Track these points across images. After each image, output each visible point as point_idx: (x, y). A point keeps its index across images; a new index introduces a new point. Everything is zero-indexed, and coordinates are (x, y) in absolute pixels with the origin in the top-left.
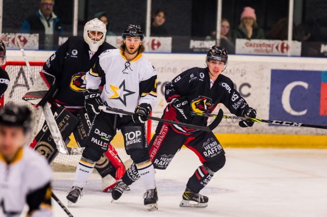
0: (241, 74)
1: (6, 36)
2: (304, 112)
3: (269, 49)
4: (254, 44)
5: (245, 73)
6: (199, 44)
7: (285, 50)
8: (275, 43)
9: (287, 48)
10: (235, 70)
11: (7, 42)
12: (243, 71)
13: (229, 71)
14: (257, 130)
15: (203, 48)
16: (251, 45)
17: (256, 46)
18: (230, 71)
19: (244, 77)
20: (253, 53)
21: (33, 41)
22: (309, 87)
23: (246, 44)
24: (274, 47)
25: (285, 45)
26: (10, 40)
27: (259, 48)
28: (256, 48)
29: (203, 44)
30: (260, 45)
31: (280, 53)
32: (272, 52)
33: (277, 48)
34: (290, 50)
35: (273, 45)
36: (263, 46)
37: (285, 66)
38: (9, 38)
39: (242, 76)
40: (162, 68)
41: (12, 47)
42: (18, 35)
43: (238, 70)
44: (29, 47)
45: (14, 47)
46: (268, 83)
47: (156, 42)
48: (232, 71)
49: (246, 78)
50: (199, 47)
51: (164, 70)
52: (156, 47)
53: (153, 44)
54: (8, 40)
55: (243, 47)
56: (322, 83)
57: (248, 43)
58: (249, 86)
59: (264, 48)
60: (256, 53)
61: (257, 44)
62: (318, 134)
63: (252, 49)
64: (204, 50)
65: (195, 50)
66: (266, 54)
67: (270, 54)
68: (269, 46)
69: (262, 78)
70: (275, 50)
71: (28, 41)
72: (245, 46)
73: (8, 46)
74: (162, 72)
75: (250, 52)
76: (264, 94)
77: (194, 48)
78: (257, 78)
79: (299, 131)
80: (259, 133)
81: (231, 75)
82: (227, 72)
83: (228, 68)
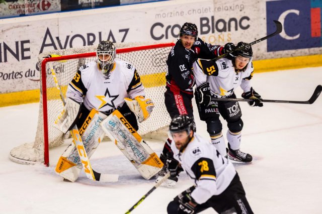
0: (240, 9)
1: (32, 2)
2: (298, 36)
5: (243, 8)
10: (235, 5)
11: (33, 8)
12: (242, 7)
13: (229, 8)
14: (257, 57)
18: (231, 8)
21: (56, 3)
22: (300, 13)
26: (36, 6)
38: (34, 4)
39: (241, 10)
40: (171, 13)
41: (38, 11)
43: (237, 5)
44: (52, 9)
45: (40, 12)
46: (264, 14)
48: (232, 8)
51: (172, 15)
54: (34, 6)
56: (312, 9)
58: (248, 19)
62: (311, 54)
69: (258, 10)
71: (52, 4)
73: (34, 11)
74: (171, 16)
76: (261, 24)
78: (255, 10)
79: (294, 54)
80: (259, 59)
81: (232, 12)
82: (227, 10)
83: (228, 5)
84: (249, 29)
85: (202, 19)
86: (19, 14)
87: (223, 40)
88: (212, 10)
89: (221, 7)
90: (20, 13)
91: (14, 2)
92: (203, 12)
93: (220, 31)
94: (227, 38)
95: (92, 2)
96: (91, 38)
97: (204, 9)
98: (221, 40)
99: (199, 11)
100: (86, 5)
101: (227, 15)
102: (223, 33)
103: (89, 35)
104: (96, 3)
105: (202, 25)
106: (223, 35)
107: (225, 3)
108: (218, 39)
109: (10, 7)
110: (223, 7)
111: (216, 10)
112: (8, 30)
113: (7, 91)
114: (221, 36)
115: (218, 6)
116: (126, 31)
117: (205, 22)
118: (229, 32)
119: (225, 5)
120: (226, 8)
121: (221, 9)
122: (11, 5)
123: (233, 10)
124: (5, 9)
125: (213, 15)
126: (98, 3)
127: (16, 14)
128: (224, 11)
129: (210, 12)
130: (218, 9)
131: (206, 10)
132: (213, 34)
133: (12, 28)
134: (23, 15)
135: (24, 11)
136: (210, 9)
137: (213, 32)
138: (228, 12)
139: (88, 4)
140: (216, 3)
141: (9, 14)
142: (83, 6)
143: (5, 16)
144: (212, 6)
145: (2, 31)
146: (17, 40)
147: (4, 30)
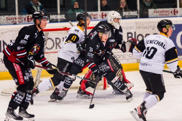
0: (152, 28)
1: (21, 17)
3: (167, 13)
4: (159, 11)
6: (128, 14)
7: (176, 13)
8: (170, 10)
9: (177, 12)
10: (149, 26)
11: (22, 20)
12: (154, 27)
13: (145, 27)
15: (130, 16)
16: (157, 12)
17: (159, 12)
18: (146, 27)
19: (154, 30)
20: (158, 16)
23: (154, 12)
24: (170, 12)
25: (176, 11)
26: (23, 19)
27: (162, 13)
28: (160, 13)
29: (130, 13)
30: (162, 11)
31: (174, 15)
32: (169, 15)
33: (171, 12)
34: (179, 13)
35: (169, 11)
36: (164, 12)
37: (177, 22)
38: (22, 18)
39: (153, 29)
41: (25, 22)
42: (27, 15)
43: (151, 26)
45: (26, 23)
47: (104, 14)
48: (148, 27)
49: (155, 31)
50: (128, 15)
52: (104, 17)
53: (102, 15)
54: (22, 19)
55: (153, 14)
57: (155, 11)
59: (164, 13)
60: (160, 16)
61: (160, 11)
63: (157, 14)
64: (131, 17)
65: (126, 17)
66: (166, 16)
67: (168, 16)
68: (167, 12)
70: (170, 13)
72: (154, 13)
73: (22, 22)
75: (157, 16)
77: (125, 16)
81: (147, 30)
82: (144, 28)
83: (145, 26)
85: (128, 33)
86: (12, 23)
88: (135, 28)
89: (141, 27)
90: (14, 23)
91: (9, 16)
92: (129, 29)
95: (59, 18)
96: (58, 41)
97: (129, 27)
99: (126, 28)
100: (55, 21)
101: (144, 31)
103: (57, 38)
104: (61, 19)
105: (128, 37)
107: (143, 24)
109: (7, 19)
110: (141, 26)
111: (137, 28)
112: (5, 32)
113: (4, 71)
115: (138, 26)
117: (130, 35)
119: (143, 25)
120: (144, 27)
121: (141, 28)
122: (8, 18)
123: (148, 29)
124: (4, 20)
125: (135, 31)
126: (62, 19)
127: (11, 23)
128: (142, 29)
129: (133, 29)
130: (138, 28)
131: (131, 28)
133: (8, 32)
134: (15, 24)
135: (16, 22)
136: (133, 27)
138: (144, 30)
139: (56, 19)
140: (137, 24)
141: (6, 23)
142: (53, 21)
143: (4, 24)
144: (135, 25)
145: (2, 33)
146: (11, 39)
147: (3, 32)
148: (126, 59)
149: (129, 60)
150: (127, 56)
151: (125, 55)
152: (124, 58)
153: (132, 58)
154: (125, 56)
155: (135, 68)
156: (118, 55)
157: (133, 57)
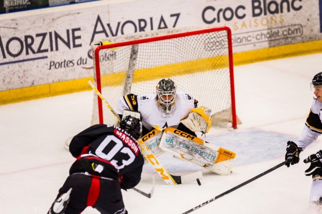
84: (301, 10)
85: (254, 2)
86: (69, 2)
87: (276, 22)
93: (272, 13)
94: (280, 19)
96: (143, 24)
98: (273, 22)
102: (276, 14)
103: (140, 21)
105: (254, 8)
106: (276, 17)
108: (270, 21)
112: (58, 18)
114: (274, 18)
116: (178, 15)
117: (256, 4)
118: (282, 14)
127: (66, 2)
132: (265, 16)
133: (62, 16)
134: (73, 2)
137: (265, 14)
141: (59, 2)
143: (55, 4)
145: (53, 20)
146: (68, 29)
147: (54, 18)
148: (251, 43)
149: (256, 44)
150: (253, 37)
151: (250, 36)
152: (249, 41)
153: (260, 40)
154: (249, 39)
155: (266, 56)
156: (239, 38)
157: (262, 38)
